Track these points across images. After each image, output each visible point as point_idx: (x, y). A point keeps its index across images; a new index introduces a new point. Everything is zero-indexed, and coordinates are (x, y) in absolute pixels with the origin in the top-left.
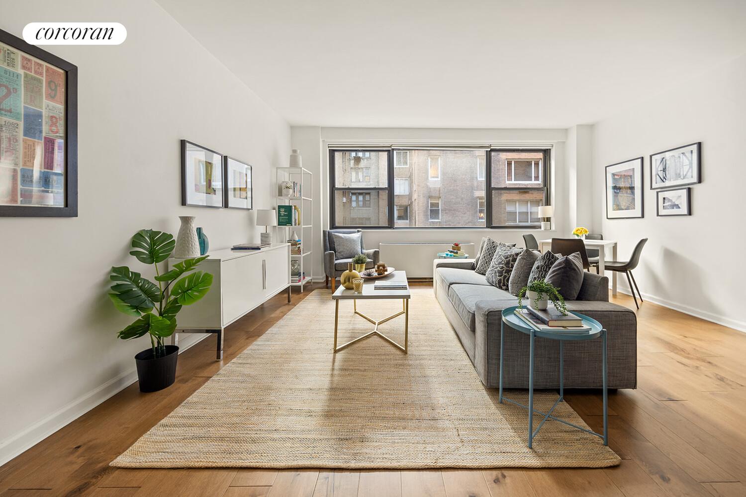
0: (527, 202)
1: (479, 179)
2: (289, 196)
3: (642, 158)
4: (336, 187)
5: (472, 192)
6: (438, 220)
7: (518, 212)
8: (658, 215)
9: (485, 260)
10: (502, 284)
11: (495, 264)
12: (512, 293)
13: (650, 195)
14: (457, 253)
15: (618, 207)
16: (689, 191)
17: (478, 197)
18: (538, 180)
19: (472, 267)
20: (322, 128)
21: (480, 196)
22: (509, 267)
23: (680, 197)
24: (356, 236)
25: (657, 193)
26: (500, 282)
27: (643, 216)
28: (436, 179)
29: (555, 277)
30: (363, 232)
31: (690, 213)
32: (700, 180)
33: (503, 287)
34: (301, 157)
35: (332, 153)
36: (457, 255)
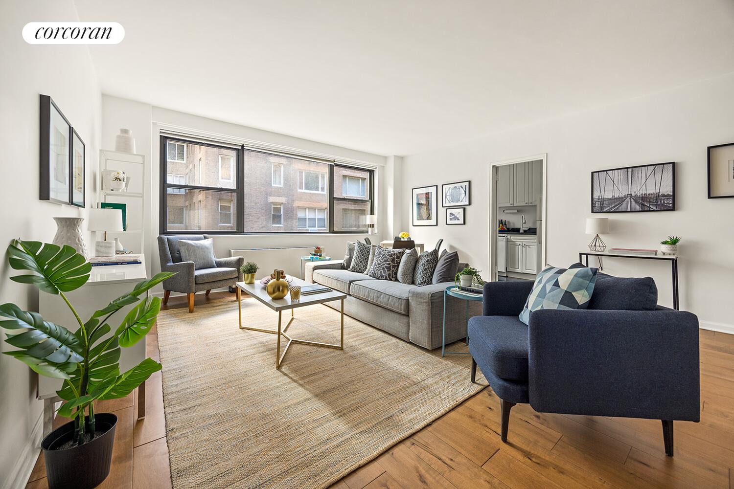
0: (315, 209)
1: (273, 185)
2: (121, 190)
3: (437, 186)
4: (168, 182)
5: (266, 198)
6: (229, 225)
7: (307, 217)
8: (447, 224)
9: (360, 260)
10: (391, 277)
11: (381, 262)
12: (404, 282)
13: (442, 211)
14: (320, 256)
15: (420, 218)
16: (464, 209)
17: (272, 202)
18: (324, 191)
19: (342, 267)
20: (153, 106)
21: (273, 201)
22: (394, 263)
23: (459, 213)
24: (207, 242)
25: (446, 209)
26: (389, 275)
27: (437, 225)
28: (228, 181)
29: (448, 266)
30: (213, 238)
31: (464, 223)
32: (470, 204)
33: (393, 279)
34: (134, 140)
35: (164, 140)
36: (320, 258)
